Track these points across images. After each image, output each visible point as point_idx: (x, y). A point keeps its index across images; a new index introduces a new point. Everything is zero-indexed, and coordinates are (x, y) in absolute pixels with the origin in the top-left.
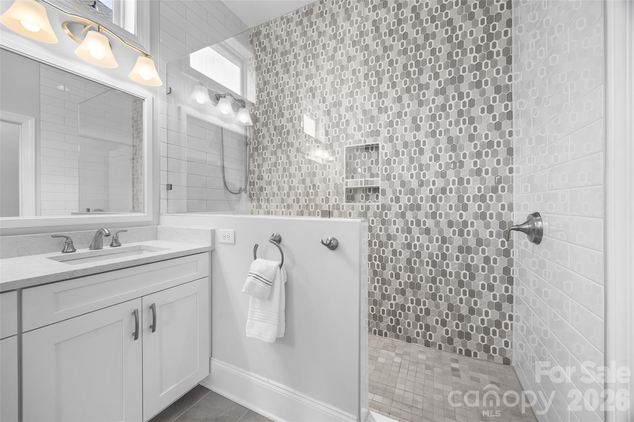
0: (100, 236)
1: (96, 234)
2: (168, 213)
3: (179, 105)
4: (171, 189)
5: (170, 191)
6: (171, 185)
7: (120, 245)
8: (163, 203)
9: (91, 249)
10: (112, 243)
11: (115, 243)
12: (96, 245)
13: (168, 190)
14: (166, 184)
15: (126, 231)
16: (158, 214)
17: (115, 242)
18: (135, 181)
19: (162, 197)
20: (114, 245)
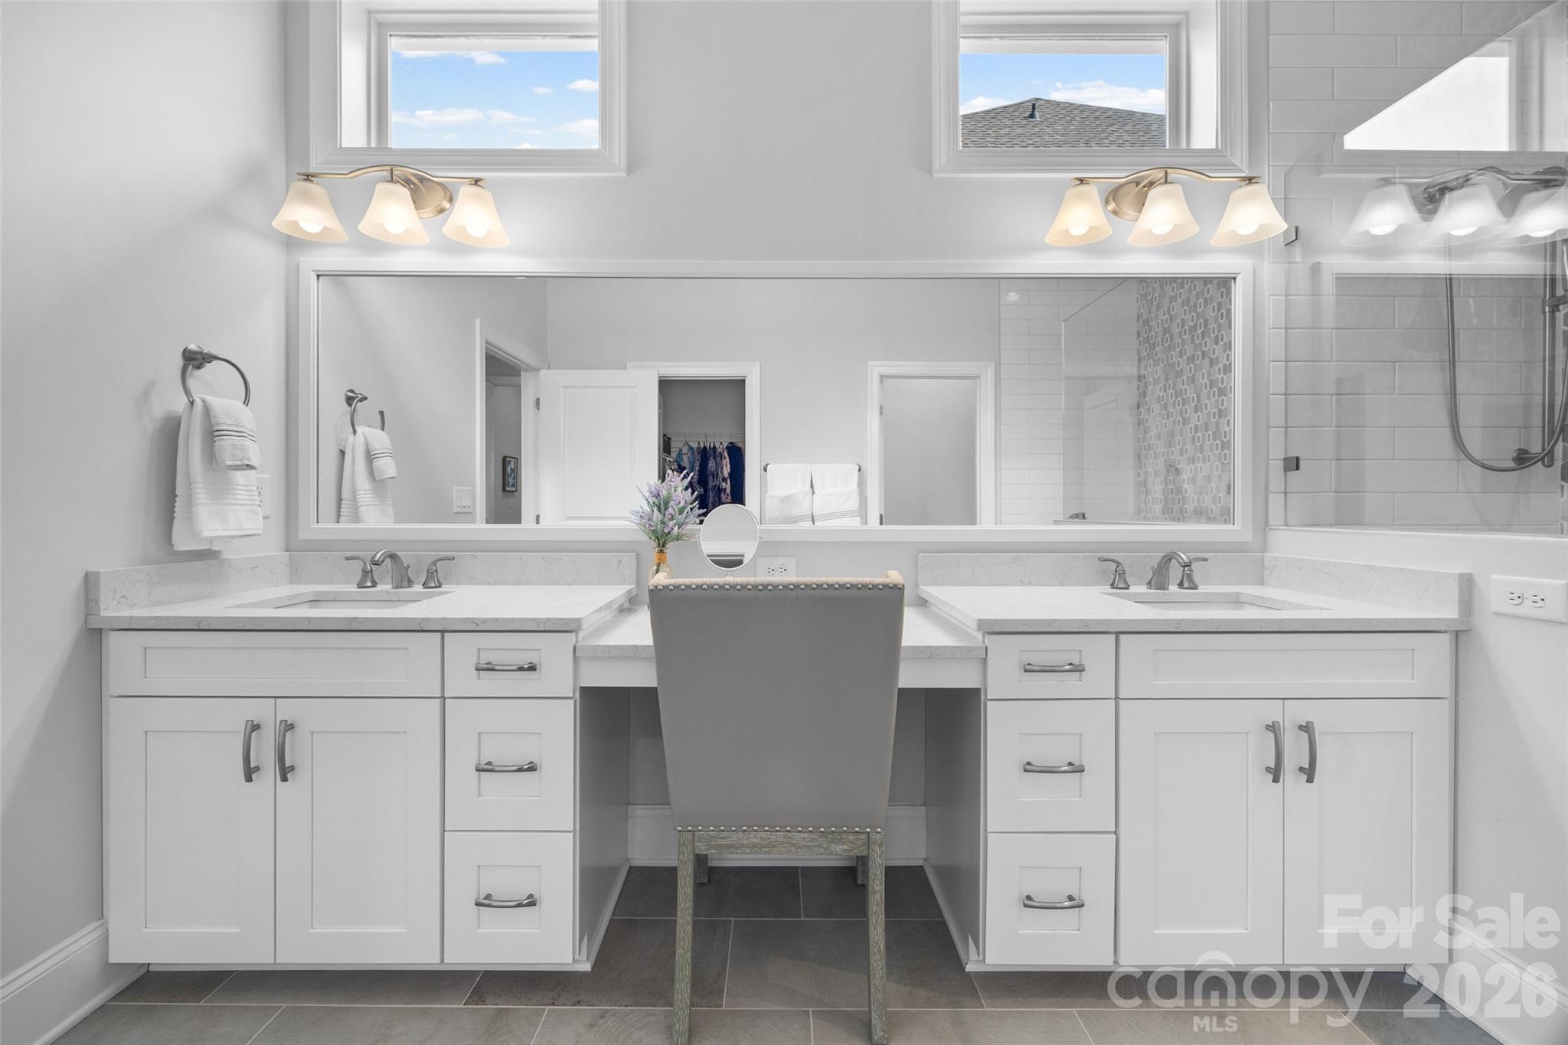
0: (1167, 565)
1: (1161, 561)
2: (1287, 525)
3: (1317, 260)
4: (1298, 468)
5: (1293, 474)
6: (1298, 459)
7: (1195, 588)
8: (1276, 501)
9: (1150, 588)
10: (1182, 581)
11: (1188, 582)
12: (1158, 581)
13: (1286, 469)
14: (1283, 456)
15: (1205, 560)
16: (1263, 526)
17: (1188, 579)
18: (1143, 453)
19: (1272, 488)
20: (1186, 585)
